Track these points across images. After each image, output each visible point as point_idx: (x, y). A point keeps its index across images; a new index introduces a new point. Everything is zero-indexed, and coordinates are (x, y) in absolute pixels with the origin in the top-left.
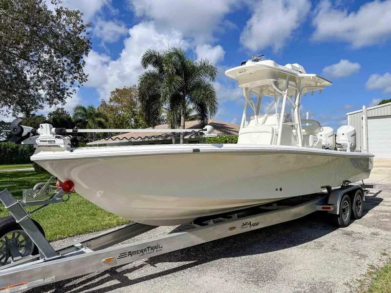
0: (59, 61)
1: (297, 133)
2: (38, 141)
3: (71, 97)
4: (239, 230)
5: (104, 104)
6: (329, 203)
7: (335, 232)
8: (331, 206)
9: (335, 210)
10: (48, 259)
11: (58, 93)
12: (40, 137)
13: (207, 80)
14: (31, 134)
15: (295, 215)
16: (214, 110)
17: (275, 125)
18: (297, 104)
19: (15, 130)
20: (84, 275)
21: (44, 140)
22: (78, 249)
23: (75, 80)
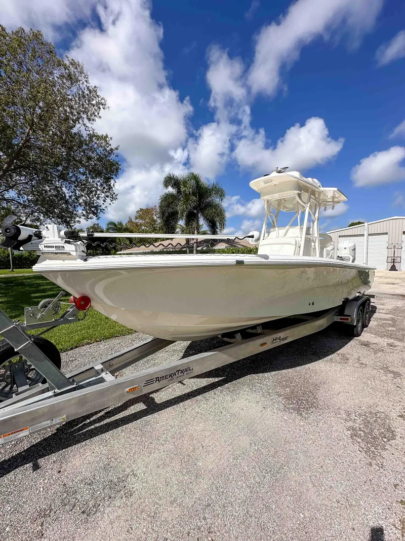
0: (93, 181)
1: (315, 246)
2: (41, 247)
3: (104, 213)
4: (269, 346)
5: (130, 221)
6: (345, 314)
7: (352, 342)
8: (349, 318)
9: (352, 320)
10: (59, 391)
11: (93, 209)
12: (45, 242)
13: (217, 200)
14: (34, 238)
15: (320, 326)
16: (223, 226)
17: (298, 237)
18: (317, 218)
19: (8, 230)
20: (103, 410)
21: (50, 245)
22: (98, 373)
23: (107, 198)
